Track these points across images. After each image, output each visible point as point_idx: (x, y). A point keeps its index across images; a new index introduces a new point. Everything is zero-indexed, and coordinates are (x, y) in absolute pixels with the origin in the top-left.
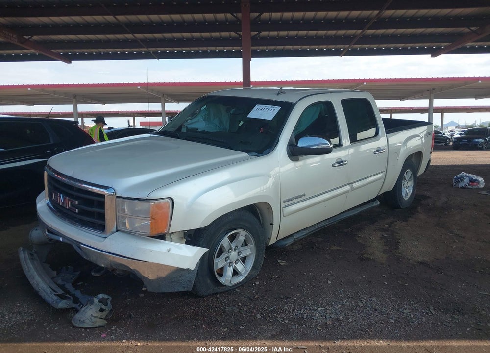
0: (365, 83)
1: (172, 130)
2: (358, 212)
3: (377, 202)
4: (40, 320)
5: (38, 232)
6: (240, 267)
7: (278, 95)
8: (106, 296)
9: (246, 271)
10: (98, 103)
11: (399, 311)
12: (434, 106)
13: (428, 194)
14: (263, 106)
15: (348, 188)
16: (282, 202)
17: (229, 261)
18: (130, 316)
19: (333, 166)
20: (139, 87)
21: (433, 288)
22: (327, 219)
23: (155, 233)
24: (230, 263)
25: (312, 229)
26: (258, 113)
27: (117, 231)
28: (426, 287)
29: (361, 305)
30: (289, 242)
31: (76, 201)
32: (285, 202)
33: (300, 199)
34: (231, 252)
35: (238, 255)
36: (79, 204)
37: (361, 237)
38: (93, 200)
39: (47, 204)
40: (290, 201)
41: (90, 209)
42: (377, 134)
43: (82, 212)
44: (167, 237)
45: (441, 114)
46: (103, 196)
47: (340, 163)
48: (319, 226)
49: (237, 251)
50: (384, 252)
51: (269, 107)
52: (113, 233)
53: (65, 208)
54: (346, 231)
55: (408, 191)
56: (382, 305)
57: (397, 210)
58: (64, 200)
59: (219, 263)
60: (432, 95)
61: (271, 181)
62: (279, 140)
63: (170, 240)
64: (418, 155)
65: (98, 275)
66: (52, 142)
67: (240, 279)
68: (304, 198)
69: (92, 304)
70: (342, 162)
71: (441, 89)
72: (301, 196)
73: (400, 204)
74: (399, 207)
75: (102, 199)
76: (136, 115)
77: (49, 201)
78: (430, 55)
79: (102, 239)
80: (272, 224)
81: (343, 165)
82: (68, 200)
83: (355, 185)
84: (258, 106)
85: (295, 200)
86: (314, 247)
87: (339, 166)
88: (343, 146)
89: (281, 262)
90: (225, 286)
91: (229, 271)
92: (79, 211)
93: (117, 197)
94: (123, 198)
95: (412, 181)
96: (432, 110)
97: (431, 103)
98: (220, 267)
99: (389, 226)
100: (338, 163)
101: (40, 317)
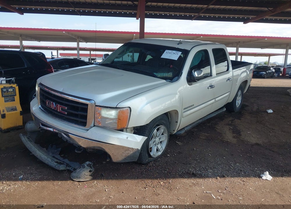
0: (202, 37)
1: (109, 63)
2: (216, 114)
3: (225, 109)
4: (47, 178)
5: (31, 124)
6: (159, 146)
7: (178, 44)
8: (90, 163)
9: (163, 149)
10: (36, 41)
11: (253, 171)
12: (239, 52)
13: (247, 104)
14: (170, 51)
15: (213, 101)
16: (183, 109)
17: (155, 143)
18: (102, 175)
19: (208, 88)
20: (64, 32)
21: (267, 158)
22: (201, 119)
23: (119, 128)
24: (156, 144)
25: (194, 125)
26: (167, 55)
27: (94, 126)
28: (263, 158)
29: (232, 168)
30: (183, 132)
31: (66, 107)
32: (184, 109)
33: (191, 108)
34: (156, 138)
35: (159, 140)
36: (68, 109)
37: (218, 128)
38: (78, 107)
39: (40, 108)
40: (187, 109)
41: (76, 113)
42: (228, 70)
43: (69, 114)
44: (125, 130)
45: (240, 56)
46: (87, 105)
47: (211, 86)
48: (197, 122)
49: (159, 137)
50: (234, 137)
51: (174, 52)
52: (92, 127)
53: (57, 111)
54: (208, 125)
55: (238, 102)
56: (243, 168)
57: (233, 113)
58: (56, 107)
59: (151, 144)
60: (238, 46)
61: (177, 96)
62: (182, 73)
63: (126, 132)
64: (245, 82)
65: (80, 152)
66: (26, 66)
67: (160, 153)
68: (193, 107)
69: (84, 168)
70: (212, 86)
71: (244, 42)
72: (192, 106)
73: (235, 110)
74: (234, 112)
75: (86, 107)
76: (58, 49)
77: (40, 106)
78: (243, 23)
79: (85, 131)
80: (177, 122)
81: (213, 88)
82: (60, 107)
83: (217, 99)
84: (167, 51)
85: (189, 108)
86: (194, 134)
87: (211, 88)
88: (213, 76)
89: (179, 143)
90: (153, 157)
91: (154, 149)
92: (67, 113)
93: (96, 106)
94: (100, 106)
95: (241, 96)
96: (237, 54)
97: (237, 50)
98: (151, 147)
99: (232, 122)
100: (210, 86)
101: (46, 176)
